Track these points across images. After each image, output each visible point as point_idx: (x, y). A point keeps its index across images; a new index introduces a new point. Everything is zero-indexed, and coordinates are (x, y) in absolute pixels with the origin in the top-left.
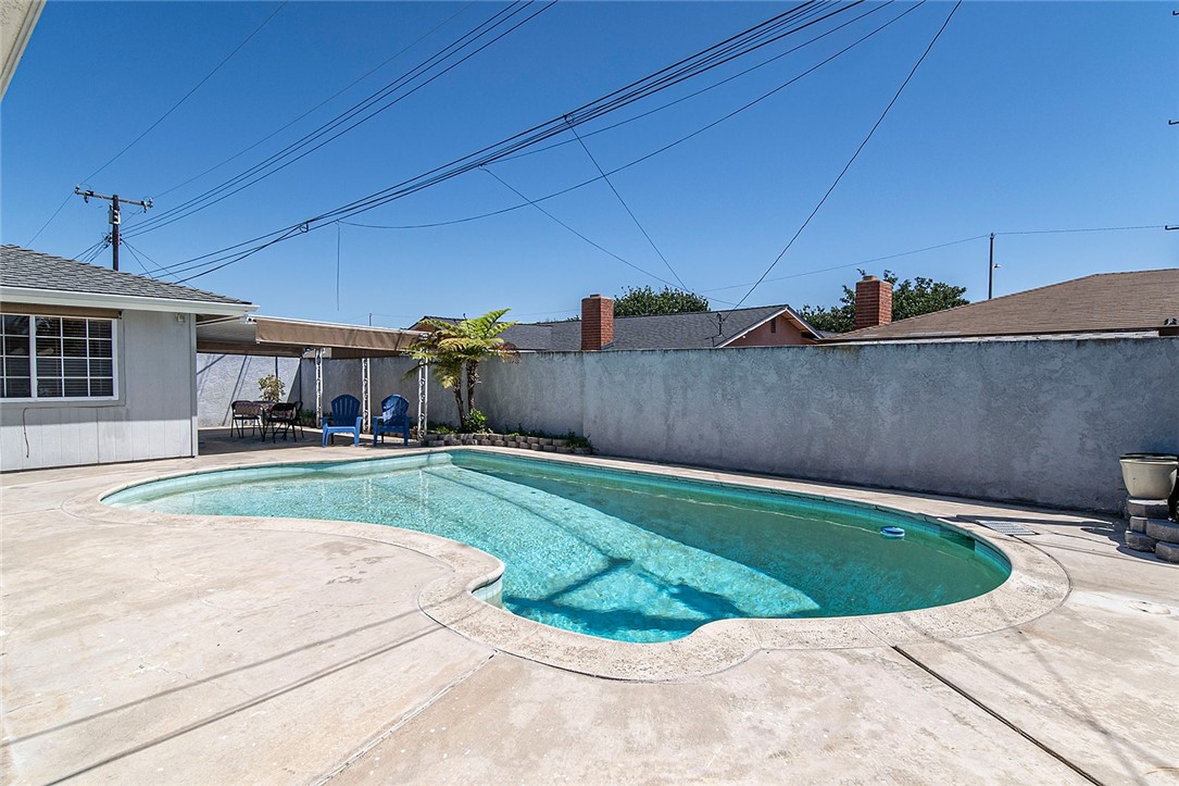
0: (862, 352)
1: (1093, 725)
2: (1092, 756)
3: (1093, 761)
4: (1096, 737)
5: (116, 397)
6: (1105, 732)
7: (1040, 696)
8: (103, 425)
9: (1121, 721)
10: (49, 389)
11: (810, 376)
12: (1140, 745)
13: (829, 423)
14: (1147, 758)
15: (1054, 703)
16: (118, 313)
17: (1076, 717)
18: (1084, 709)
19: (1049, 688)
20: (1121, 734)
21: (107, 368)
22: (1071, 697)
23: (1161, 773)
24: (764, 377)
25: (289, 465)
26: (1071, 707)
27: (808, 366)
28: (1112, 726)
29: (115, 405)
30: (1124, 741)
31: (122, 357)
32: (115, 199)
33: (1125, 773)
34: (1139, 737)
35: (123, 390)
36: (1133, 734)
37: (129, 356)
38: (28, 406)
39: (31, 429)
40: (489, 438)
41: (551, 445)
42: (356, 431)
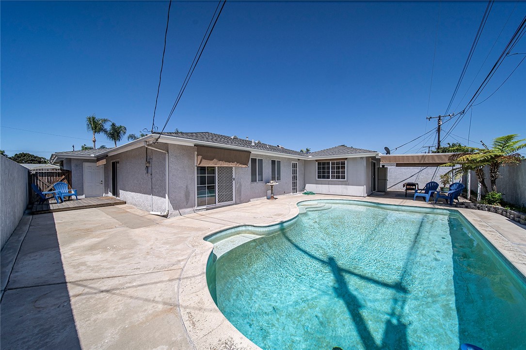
1: (107, 291)
2: (100, 283)
3: (99, 283)
4: (104, 288)
5: (346, 179)
6: (102, 292)
7: (129, 287)
8: (343, 186)
9: (100, 299)
10: (333, 177)
12: (90, 296)
14: (86, 294)
15: (123, 288)
16: (347, 158)
17: (113, 289)
18: (114, 294)
19: (130, 292)
20: (98, 295)
21: (344, 172)
22: (121, 294)
23: (80, 293)
26: (118, 291)
28: (102, 295)
29: (345, 181)
30: (95, 293)
31: (347, 170)
33: (90, 286)
34: (91, 298)
35: (347, 178)
36: (94, 297)
37: (349, 169)
38: (329, 181)
39: (330, 186)
40: (495, 208)
41: (519, 217)
42: (428, 196)
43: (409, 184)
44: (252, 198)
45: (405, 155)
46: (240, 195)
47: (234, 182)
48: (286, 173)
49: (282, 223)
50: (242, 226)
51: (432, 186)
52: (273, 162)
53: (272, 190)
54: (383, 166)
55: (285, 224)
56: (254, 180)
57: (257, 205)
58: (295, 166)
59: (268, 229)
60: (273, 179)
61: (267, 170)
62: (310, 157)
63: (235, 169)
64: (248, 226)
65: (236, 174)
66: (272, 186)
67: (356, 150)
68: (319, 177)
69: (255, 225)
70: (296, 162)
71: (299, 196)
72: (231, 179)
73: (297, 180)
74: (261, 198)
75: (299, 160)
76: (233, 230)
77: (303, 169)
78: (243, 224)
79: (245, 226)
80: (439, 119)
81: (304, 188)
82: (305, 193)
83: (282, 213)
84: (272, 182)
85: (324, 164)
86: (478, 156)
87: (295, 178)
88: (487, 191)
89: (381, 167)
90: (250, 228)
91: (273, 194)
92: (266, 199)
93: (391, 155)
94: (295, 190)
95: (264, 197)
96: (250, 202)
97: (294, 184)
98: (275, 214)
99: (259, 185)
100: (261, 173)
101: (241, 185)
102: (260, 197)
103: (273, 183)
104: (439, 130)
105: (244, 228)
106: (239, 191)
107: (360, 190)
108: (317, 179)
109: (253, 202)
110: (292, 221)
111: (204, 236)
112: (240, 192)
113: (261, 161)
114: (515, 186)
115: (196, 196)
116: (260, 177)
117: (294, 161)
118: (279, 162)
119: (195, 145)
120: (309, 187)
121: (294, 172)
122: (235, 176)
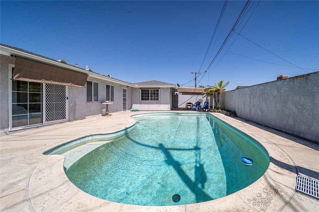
0: (309, 77)
5: (159, 101)
8: (157, 105)
10: (151, 99)
11: (288, 90)
13: (295, 110)
16: (159, 88)
21: (158, 96)
24: (273, 92)
25: (173, 113)
27: (287, 86)
32: (196, 73)
35: (160, 100)
37: (161, 94)
38: (149, 102)
39: (149, 105)
40: (219, 111)
41: (227, 113)
42: (197, 108)
43: (189, 103)
44: (88, 116)
45: (186, 87)
46: (75, 113)
47: (67, 101)
48: (118, 95)
49: (126, 129)
50: (88, 136)
51: (198, 104)
52: (108, 87)
53: (107, 108)
54: (177, 94)
55: (128, 130)
56: (89, 99)
57: (94, 120)
58: (124, 91)
59: (116, 135)
60: (108, 99)
61: (102, 92)
62: (136, 85)
63: (69, 88)
64: (95, 135)
65: (69, 93)
66: (107, 105)
67: (164, 84)
68: (142, 99)
69: (102, 133)
70: (125, 89)
71: (128, 113)
72: (63, 98)
73: (126, 101)
74: (97, 116)
75: (128, 86)
76: (78, 142)
77: (130, 94)
78: (89, 134)
79: (92, 135)
80: (196, 74)
81: (131, 107)
82: (133, 111)
83: (122, 123)
84: (107, 102)
85: (145, 91)
86: (213, 89)
87: (125, 100)
88: (216, 105)
89: (175, 94)
90: (97, 137)
91: (108, 111)
92: (101, 116)
93: (180, 87)
94: (125, 109)
95: (99, 114)
96: (85, 119)
97: (124, 104)
98: (116, 124)
99: (94, 105)
100: (96, 94)
101: (75, 104)
102: (95, 114)
103: (109, 103)
104: (196, 79)
105: (90, 138)
106: (73, 110)
107: (167, 107)
108: (141, 101)
109: (88, 119)
110: (133, 127)
111: (44, 151)
112: (75, 110)
113: (96, 85)
114: (224, 102)
115: (11, 116)
116: (96, 97)
117: (124, 87)
118: (112, 87)
119: (12, 55)
120: (135, 107)
121: (124, 95)
122: (69, 96)
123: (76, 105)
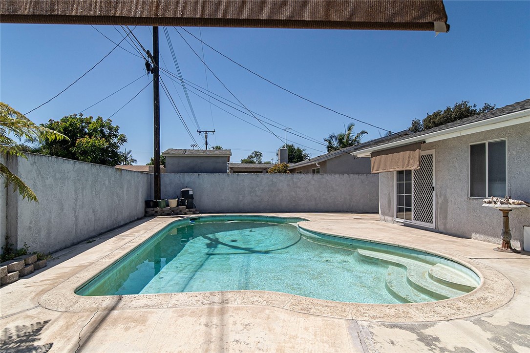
44: (477, 232)
46: (446, 218)
47: (434, 193)
65: (436, 180)
66: (505, 213)
72: (430, 188)
101: (446, 201)
106: (443, 211)
115: (396, 206)
119: (371, 153)
122: (436, 184)
123: (448, 202)
